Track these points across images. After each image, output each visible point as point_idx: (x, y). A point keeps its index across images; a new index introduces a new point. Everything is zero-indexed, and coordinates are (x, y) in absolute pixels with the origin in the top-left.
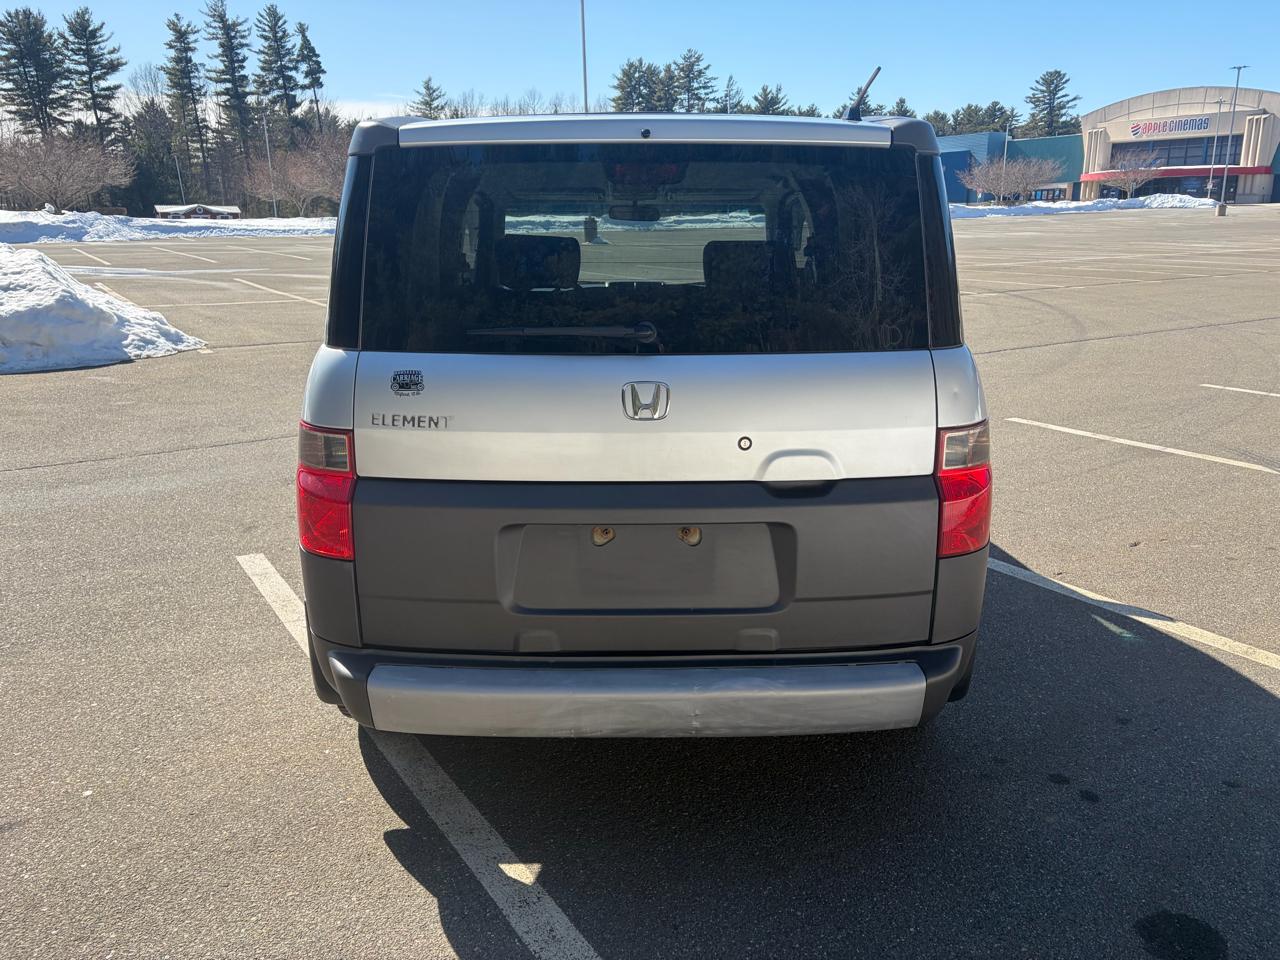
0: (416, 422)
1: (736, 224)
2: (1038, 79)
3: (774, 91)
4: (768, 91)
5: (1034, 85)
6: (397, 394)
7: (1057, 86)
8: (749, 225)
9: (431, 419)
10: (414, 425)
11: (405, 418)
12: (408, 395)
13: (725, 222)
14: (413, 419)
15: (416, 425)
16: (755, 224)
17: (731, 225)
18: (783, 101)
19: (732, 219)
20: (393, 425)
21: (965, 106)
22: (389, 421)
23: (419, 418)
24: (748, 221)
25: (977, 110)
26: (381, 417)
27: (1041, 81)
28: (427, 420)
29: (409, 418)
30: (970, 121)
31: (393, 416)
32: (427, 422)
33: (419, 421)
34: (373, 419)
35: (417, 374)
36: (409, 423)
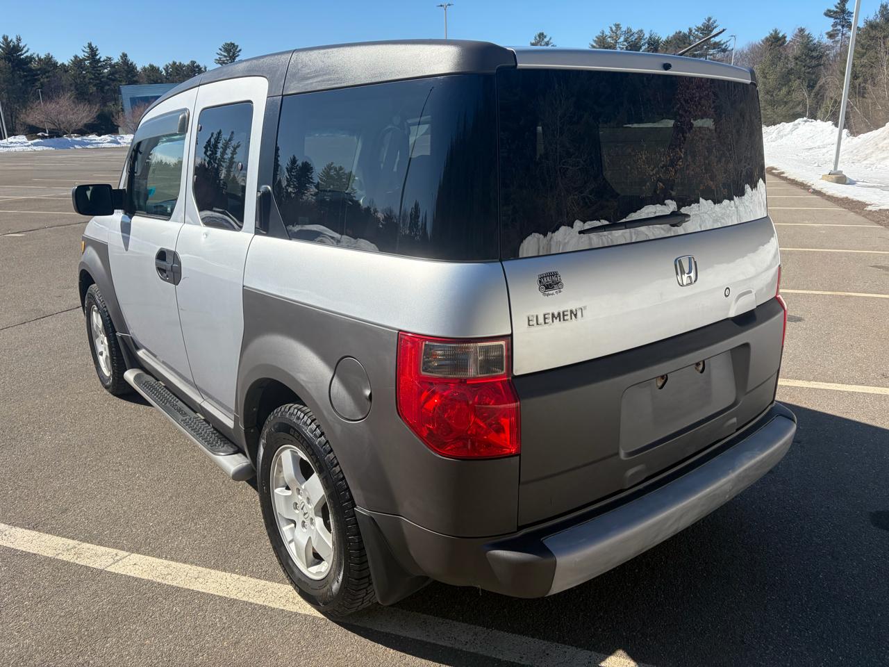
0: (562, 316)
1: (17, 149)
2: (221, 47)
3: (15, 40)
4: (9, 40)
5: (219, 52)
6: (544, 294)
7: (234, 54)
8: (29, 149)
9: (571, 312)
10: (560, 320)
11: (553, 315)
12: (553, 294)
13: (7, 147)
14: (559, 314)
15: (562, 320)
16: (35, 148)
17: (13, 149)
18: (25, 49)
19: (12, 145)
20: (545, 323)
21: (171, 63)
22: (541, 320)
23: (563, 312)
24: (28, 146)
25: (181, 66)
26: (535, 319)
27: (223, 49)
28: (569, 313)
29: (556, 314)
30: (178, 74)
31: (545, 315)
32: (569, 315)
33: (564, 315)
34: (529, 321)
35: (555, 274)
36: (556, 319)
